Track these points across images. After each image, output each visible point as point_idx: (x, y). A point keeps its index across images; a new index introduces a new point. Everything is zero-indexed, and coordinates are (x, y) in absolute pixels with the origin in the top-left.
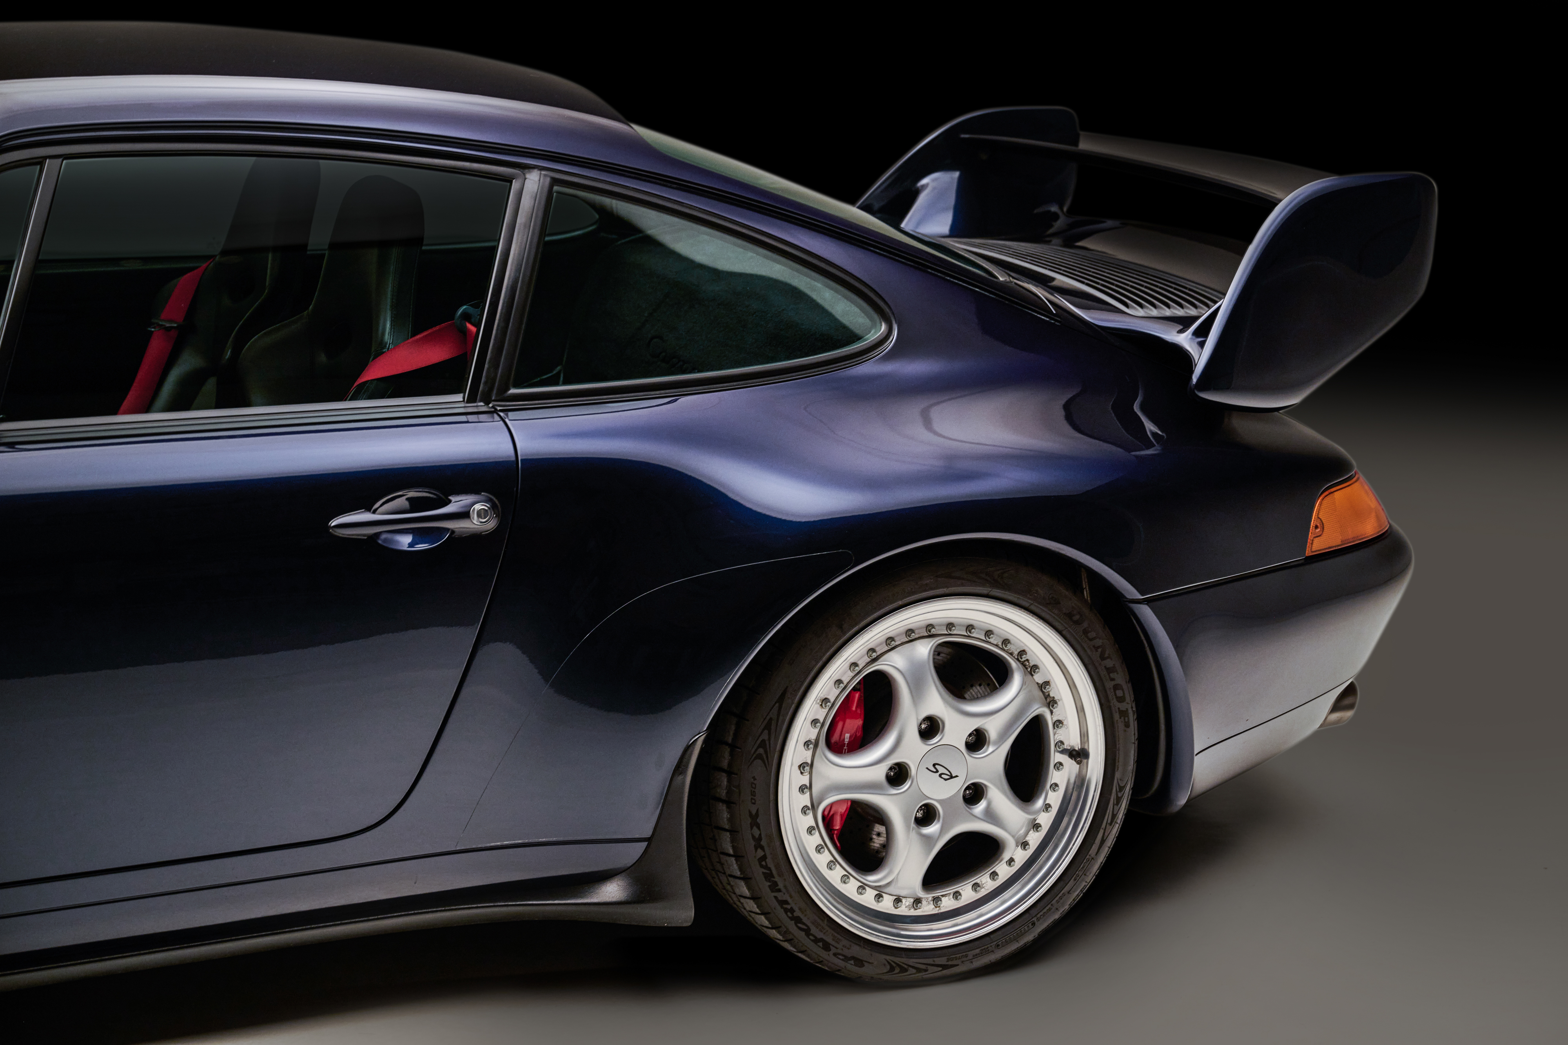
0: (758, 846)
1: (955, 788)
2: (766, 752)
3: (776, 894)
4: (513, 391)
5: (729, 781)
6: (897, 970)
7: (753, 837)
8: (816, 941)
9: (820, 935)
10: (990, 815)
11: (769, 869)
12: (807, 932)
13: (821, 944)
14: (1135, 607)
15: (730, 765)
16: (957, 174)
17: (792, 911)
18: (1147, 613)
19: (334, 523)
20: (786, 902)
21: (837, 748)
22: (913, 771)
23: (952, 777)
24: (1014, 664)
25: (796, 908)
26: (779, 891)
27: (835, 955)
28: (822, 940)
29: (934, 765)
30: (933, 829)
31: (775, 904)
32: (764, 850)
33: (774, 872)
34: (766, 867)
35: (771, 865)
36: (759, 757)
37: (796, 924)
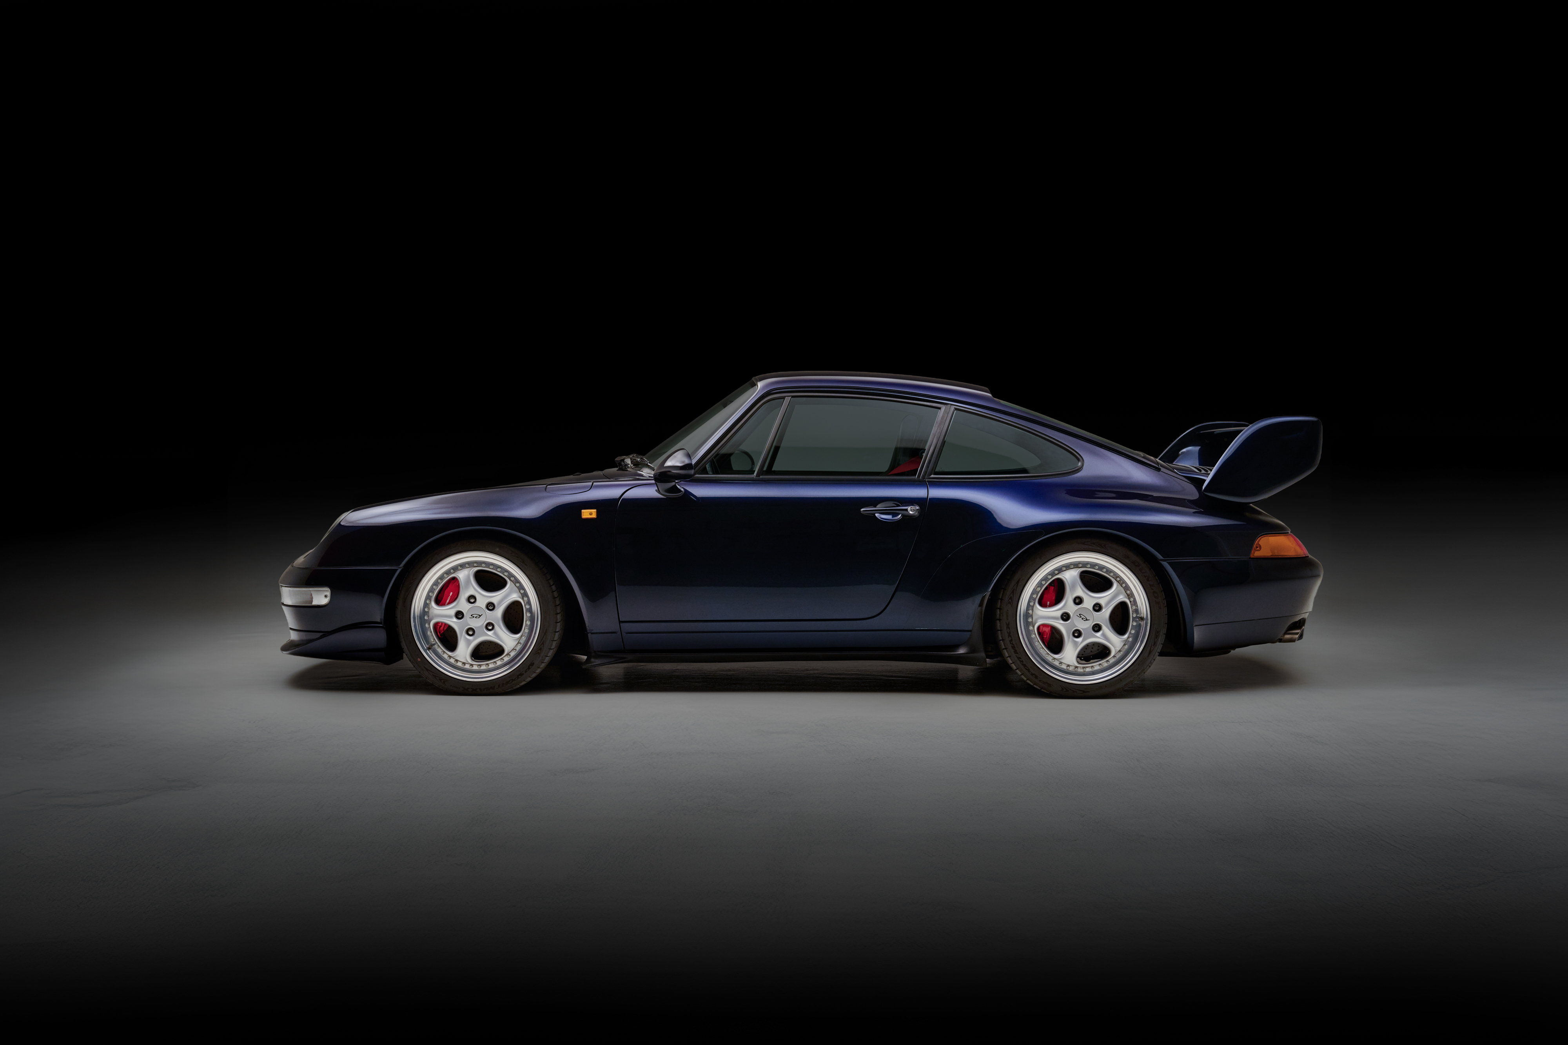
0: (1009, 636)
1: (1089, 625)
2: (1012, 601)
3: (1016, 655)
4: (932, 476)
5: (1000, 612)
6: (1065, 690)
7: (1008, 632)
8: (1032, 674)
9: (1034, 672)
10: (1104, 635)
11: (1013, 645)
12: (1029, 670)
13: (1034, 676)
14: (1162, 562)
15: (1000, 606)
16: (1200, 447)
17: (1022, 662)
18: (1166, 564)
19: (862, 510)
20: (1020, 658)
21: (1042, 604)
22: (1071, 615)
23: (1087, 620)
24: (1113, 580)
25: (1024, 661)
26: (1017, 653)
27: (1040, 681)
28: (1034, 674)
29: (1080, 615)
30: (1079, 640)
31: (1016, 658)
32: (1011, 637)
33: (1015, 646)
34: (1012, 644)
35: (1014, 643)
36: (1009, 603)
37: (1024, 667)
